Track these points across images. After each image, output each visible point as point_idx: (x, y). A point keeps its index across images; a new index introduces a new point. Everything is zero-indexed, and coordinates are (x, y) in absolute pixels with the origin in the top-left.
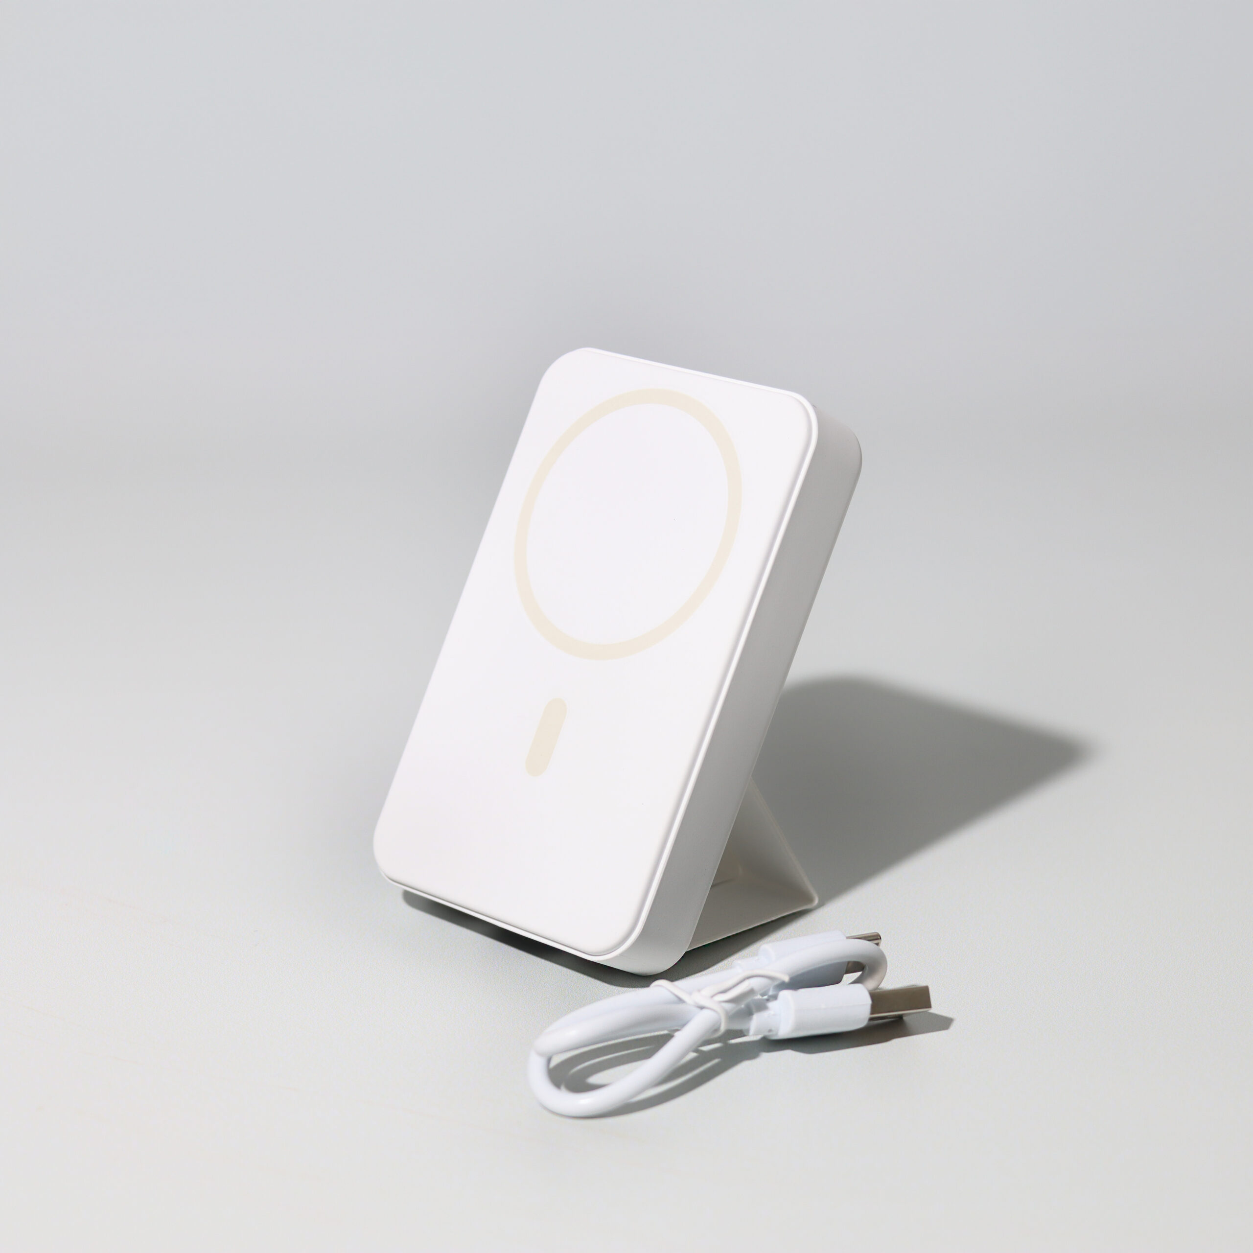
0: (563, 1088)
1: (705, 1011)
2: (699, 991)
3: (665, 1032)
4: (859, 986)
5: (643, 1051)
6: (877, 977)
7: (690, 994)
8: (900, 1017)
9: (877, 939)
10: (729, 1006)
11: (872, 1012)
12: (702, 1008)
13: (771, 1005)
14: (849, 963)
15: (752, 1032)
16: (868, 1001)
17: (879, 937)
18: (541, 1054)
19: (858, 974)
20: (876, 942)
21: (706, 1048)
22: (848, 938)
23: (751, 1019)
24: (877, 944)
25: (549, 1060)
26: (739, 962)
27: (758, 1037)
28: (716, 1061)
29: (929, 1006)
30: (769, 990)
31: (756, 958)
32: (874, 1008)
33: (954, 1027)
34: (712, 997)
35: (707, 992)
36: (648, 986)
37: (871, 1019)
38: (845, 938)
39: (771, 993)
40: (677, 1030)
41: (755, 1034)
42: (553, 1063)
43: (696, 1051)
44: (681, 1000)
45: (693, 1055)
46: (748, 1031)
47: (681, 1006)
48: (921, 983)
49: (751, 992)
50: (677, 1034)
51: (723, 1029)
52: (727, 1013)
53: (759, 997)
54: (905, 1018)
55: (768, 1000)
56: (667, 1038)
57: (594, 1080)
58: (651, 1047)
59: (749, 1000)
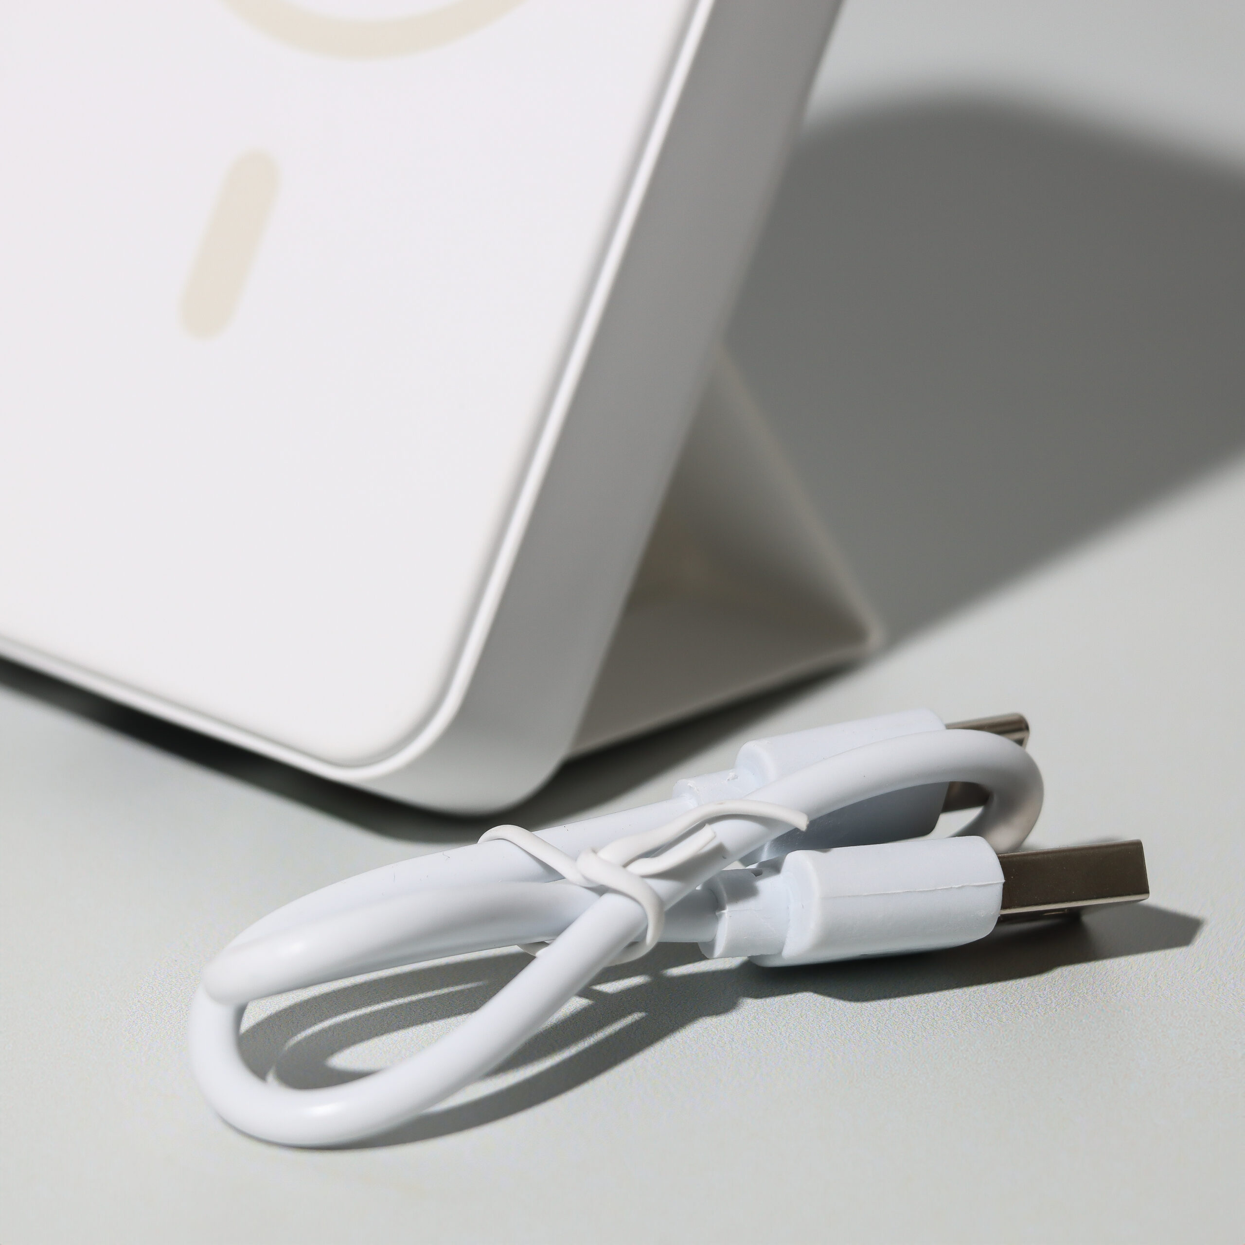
0: (271, 1078)
1: (609, 899)
2: (595, 851)
3: (515, 949)
4: (976, 841)
5: (461, 992)
6: (1019, 821)
7: (574, 858)
8: (1074, 915)
9: (1020, 730)
10: (664, 887)
11: (1004, 906)
12: (601, 890)
13: (766, 885)
14: (952, 785)
15: (719, 950)
16: (998, 877)
17: (1023, 726)
18: (218, 998)
19: (970, 815)
20: (1018, 736)
21: (610, 987)
22: (949, 727)
23: (717, 919)
24: (1020, 742)
25: (240, 1012)
26: (691, 783)
27: (733, 962)
28: (636, 1016)
29: (1144, 889)
30: (761, 849)
31: (731, 774)
32: (1009, 896)
33: (1201, 940)
34: (626, 865)
35: (613, 853)
36: (475, 839)
37: (1003, 920)
38: (943, 728)
39: (765, 856)
40: (543, 944)
41: (724, 956)
42: (248, 1023)
43: (585, 993)
44: (551, 873)
45: (577, 1003)
46: (711, 945)
47: (552, 888)
48: (1125, 834)
49: (719, 853)
50: (541, 953)
51: (650, 940)
52: (660, 902)
53: (736, 866)
54: (1087, 919)
55: (758, 874)
56: (521, 961)
57: (342, 1060)
58: (480, 983)
59: (709, 874)
